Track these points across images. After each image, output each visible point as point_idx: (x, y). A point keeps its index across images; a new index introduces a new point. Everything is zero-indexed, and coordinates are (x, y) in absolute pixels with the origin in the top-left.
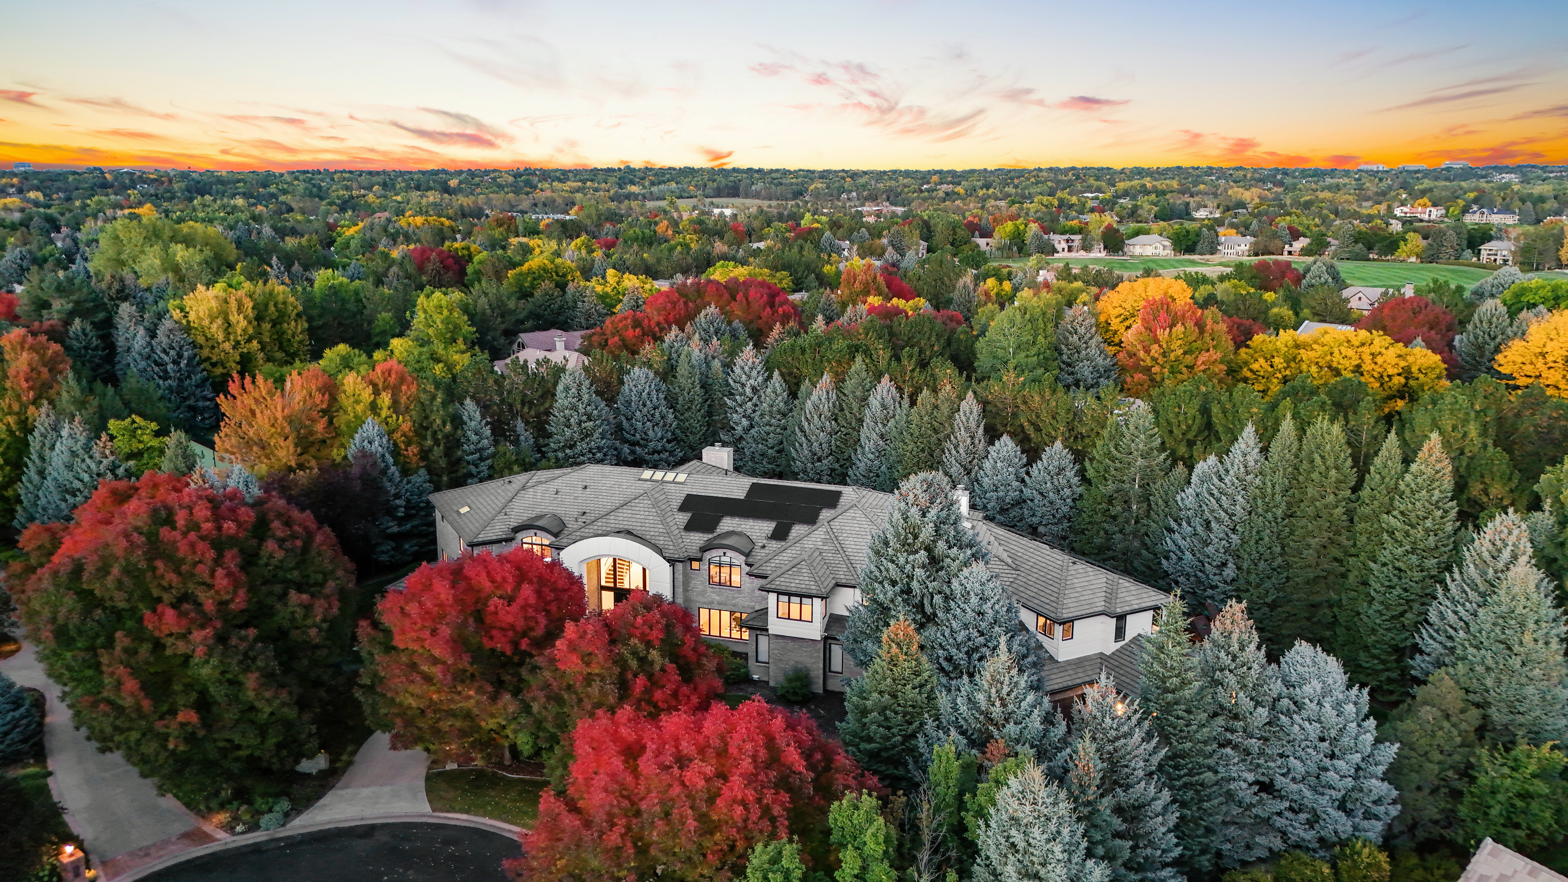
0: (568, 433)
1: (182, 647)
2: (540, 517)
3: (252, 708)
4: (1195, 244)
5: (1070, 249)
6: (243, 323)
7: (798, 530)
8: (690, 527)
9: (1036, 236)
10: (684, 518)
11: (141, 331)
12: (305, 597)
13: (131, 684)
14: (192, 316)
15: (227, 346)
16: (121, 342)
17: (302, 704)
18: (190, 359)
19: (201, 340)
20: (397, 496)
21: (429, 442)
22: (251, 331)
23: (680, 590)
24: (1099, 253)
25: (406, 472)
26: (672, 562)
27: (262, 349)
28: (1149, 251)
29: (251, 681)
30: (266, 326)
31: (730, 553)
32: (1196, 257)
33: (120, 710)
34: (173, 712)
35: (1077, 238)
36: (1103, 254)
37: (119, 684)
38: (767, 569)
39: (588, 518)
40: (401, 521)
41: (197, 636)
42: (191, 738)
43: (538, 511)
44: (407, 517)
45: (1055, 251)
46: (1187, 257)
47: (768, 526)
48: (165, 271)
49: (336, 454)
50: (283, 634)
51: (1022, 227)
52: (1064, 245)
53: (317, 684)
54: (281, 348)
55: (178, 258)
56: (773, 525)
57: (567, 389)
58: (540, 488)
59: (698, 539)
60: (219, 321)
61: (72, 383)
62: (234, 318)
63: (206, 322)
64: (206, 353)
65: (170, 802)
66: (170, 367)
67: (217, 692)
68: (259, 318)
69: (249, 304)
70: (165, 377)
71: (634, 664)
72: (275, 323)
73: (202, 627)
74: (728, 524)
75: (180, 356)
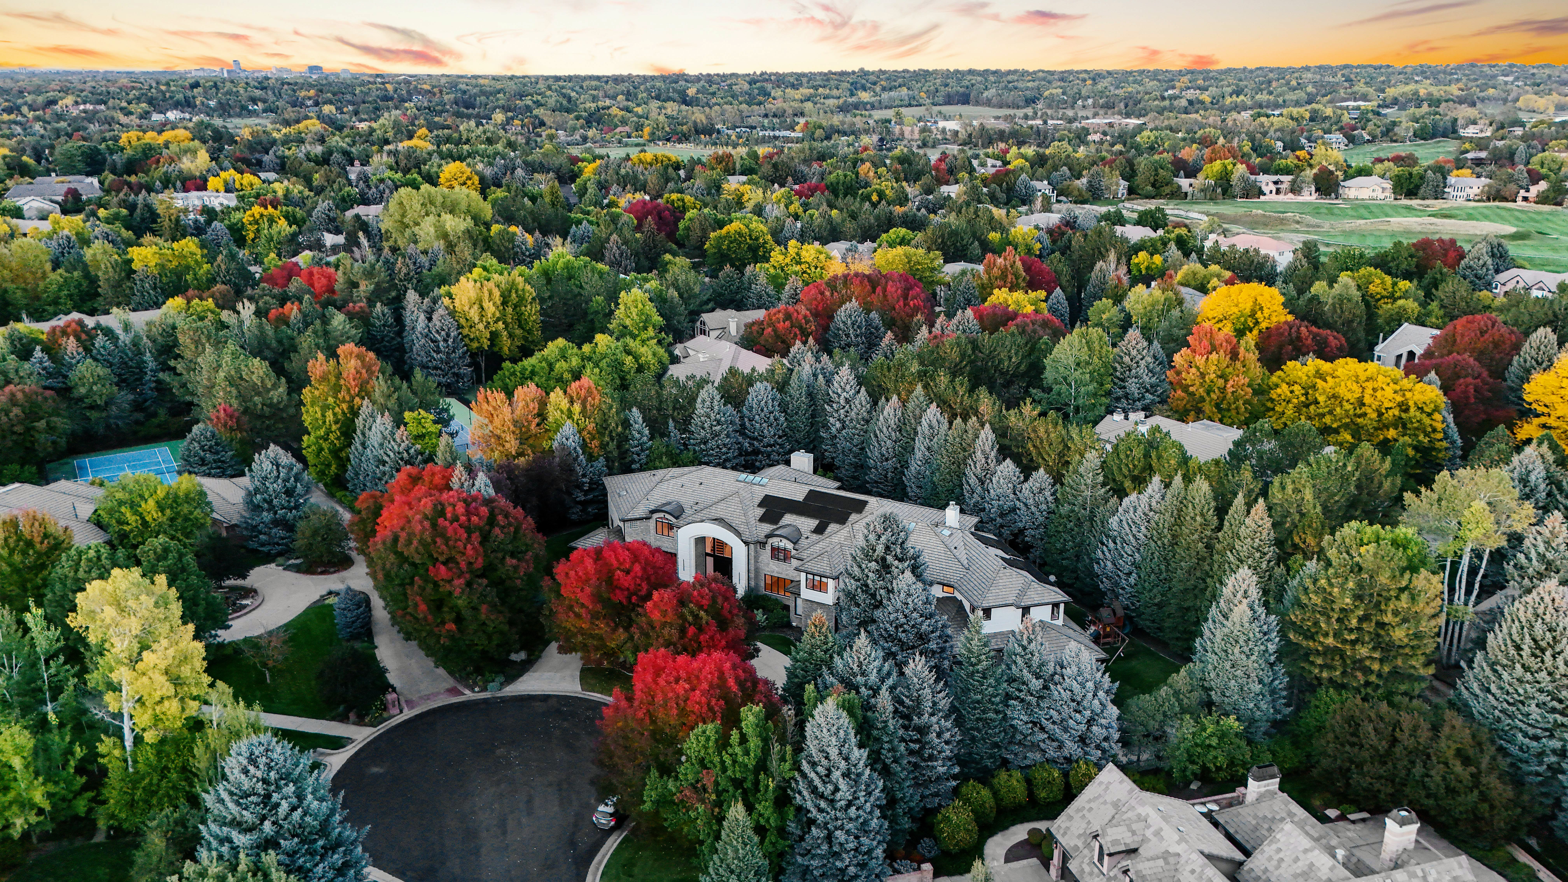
0: (703, 433)
1: (448, 588)
2: (669, 503)
3: (484, 624)
4: (1418, 187)
5: (1278, 192)
6: (492, 309)
7: (832, 527)
8: (762, 519)
9: (1243, 177)
10: (760, 511)
11: (422, 317)
12: (514, 561)
13: (423, 607)
14: (457, 303)
15: (481, 326)
16: (408, 321)
17: (511, 623)
18: (455, 338)
19: (463, 321)
20: (584, 476)
21: (607, 439)
22: (498, 315)
23: (752, 561)
24: (1309, 196)
25: (591, 458)
26: (746, 543)
27: (506, 328)
28: (1364, 194)
29: (484, 608)
30: (509, 310)
31: (785, 541)
32: (1415, 203)
33: (417, 619)
34: (443, 623)
35: (1287, 179)
36: (1313, 197)
37: (416, 605)
38: (804, 555)
39: (701, 506)
40: (586, 493)
41: (456, 582)
42: (452, 638)
43: (668, 499)
44: (591, 490)
45: (1262, 193)
46: (1406, 201)
47: (813, 523)
48: (438, 238)
49: (545, 445)
50: (502, 582)
51: (1229, 168)
52: (1272, 187)
53: (521, 611)
54: (520, 326)
55: (448, 227)
56: (817, 522)
57: (704, 401)
58: (673, 481)
59: (767, 528)
60: (476, 307)
61: (382, 383)
62: (487, 304)
63: (466, 309)
64: (466, 331)
65: (441, 671)
66: (441, 344)
67: (467, 613)
68: (504, 303)
69: (497, 293)
70: (438, 352)
71: (690, 619)
72: (515, 306)
73: (459, 577)
74: (788, 519)
75: (448, 335)
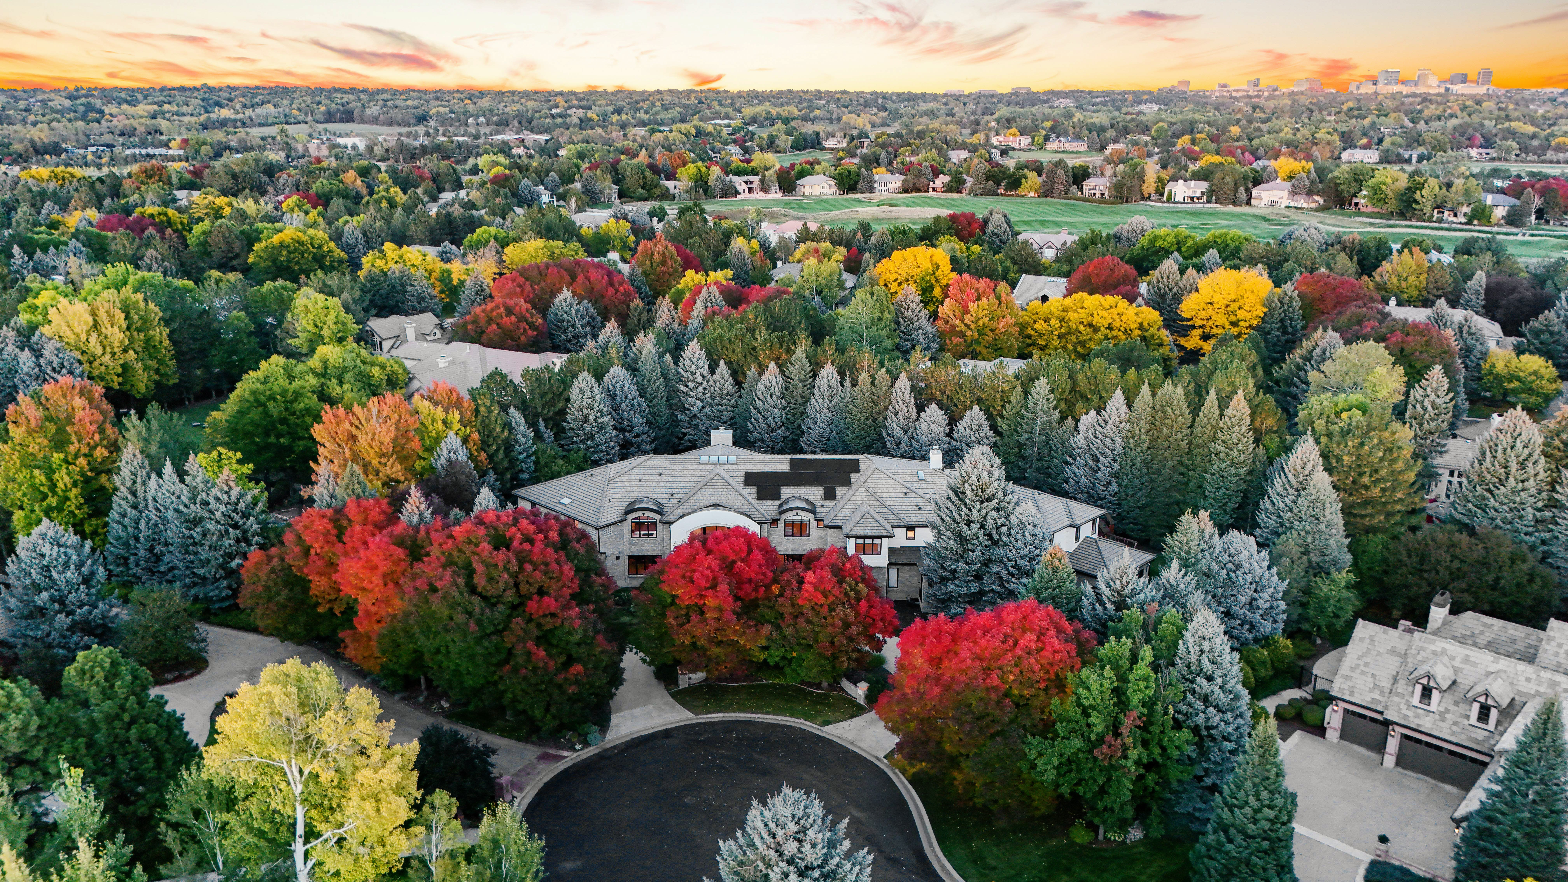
4: (856, 183)
5: (750, 190)
9: (718, 179)
24: (775, 194)
28: (817, 191)
32: (859, 196)
35: (756, 179)
36: (779, 195)
45: (737, 193)
46: (851, 196)
51: (703, 169)
52: (744, 187)
